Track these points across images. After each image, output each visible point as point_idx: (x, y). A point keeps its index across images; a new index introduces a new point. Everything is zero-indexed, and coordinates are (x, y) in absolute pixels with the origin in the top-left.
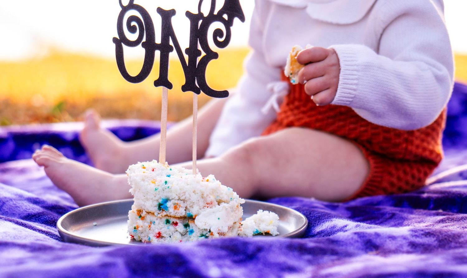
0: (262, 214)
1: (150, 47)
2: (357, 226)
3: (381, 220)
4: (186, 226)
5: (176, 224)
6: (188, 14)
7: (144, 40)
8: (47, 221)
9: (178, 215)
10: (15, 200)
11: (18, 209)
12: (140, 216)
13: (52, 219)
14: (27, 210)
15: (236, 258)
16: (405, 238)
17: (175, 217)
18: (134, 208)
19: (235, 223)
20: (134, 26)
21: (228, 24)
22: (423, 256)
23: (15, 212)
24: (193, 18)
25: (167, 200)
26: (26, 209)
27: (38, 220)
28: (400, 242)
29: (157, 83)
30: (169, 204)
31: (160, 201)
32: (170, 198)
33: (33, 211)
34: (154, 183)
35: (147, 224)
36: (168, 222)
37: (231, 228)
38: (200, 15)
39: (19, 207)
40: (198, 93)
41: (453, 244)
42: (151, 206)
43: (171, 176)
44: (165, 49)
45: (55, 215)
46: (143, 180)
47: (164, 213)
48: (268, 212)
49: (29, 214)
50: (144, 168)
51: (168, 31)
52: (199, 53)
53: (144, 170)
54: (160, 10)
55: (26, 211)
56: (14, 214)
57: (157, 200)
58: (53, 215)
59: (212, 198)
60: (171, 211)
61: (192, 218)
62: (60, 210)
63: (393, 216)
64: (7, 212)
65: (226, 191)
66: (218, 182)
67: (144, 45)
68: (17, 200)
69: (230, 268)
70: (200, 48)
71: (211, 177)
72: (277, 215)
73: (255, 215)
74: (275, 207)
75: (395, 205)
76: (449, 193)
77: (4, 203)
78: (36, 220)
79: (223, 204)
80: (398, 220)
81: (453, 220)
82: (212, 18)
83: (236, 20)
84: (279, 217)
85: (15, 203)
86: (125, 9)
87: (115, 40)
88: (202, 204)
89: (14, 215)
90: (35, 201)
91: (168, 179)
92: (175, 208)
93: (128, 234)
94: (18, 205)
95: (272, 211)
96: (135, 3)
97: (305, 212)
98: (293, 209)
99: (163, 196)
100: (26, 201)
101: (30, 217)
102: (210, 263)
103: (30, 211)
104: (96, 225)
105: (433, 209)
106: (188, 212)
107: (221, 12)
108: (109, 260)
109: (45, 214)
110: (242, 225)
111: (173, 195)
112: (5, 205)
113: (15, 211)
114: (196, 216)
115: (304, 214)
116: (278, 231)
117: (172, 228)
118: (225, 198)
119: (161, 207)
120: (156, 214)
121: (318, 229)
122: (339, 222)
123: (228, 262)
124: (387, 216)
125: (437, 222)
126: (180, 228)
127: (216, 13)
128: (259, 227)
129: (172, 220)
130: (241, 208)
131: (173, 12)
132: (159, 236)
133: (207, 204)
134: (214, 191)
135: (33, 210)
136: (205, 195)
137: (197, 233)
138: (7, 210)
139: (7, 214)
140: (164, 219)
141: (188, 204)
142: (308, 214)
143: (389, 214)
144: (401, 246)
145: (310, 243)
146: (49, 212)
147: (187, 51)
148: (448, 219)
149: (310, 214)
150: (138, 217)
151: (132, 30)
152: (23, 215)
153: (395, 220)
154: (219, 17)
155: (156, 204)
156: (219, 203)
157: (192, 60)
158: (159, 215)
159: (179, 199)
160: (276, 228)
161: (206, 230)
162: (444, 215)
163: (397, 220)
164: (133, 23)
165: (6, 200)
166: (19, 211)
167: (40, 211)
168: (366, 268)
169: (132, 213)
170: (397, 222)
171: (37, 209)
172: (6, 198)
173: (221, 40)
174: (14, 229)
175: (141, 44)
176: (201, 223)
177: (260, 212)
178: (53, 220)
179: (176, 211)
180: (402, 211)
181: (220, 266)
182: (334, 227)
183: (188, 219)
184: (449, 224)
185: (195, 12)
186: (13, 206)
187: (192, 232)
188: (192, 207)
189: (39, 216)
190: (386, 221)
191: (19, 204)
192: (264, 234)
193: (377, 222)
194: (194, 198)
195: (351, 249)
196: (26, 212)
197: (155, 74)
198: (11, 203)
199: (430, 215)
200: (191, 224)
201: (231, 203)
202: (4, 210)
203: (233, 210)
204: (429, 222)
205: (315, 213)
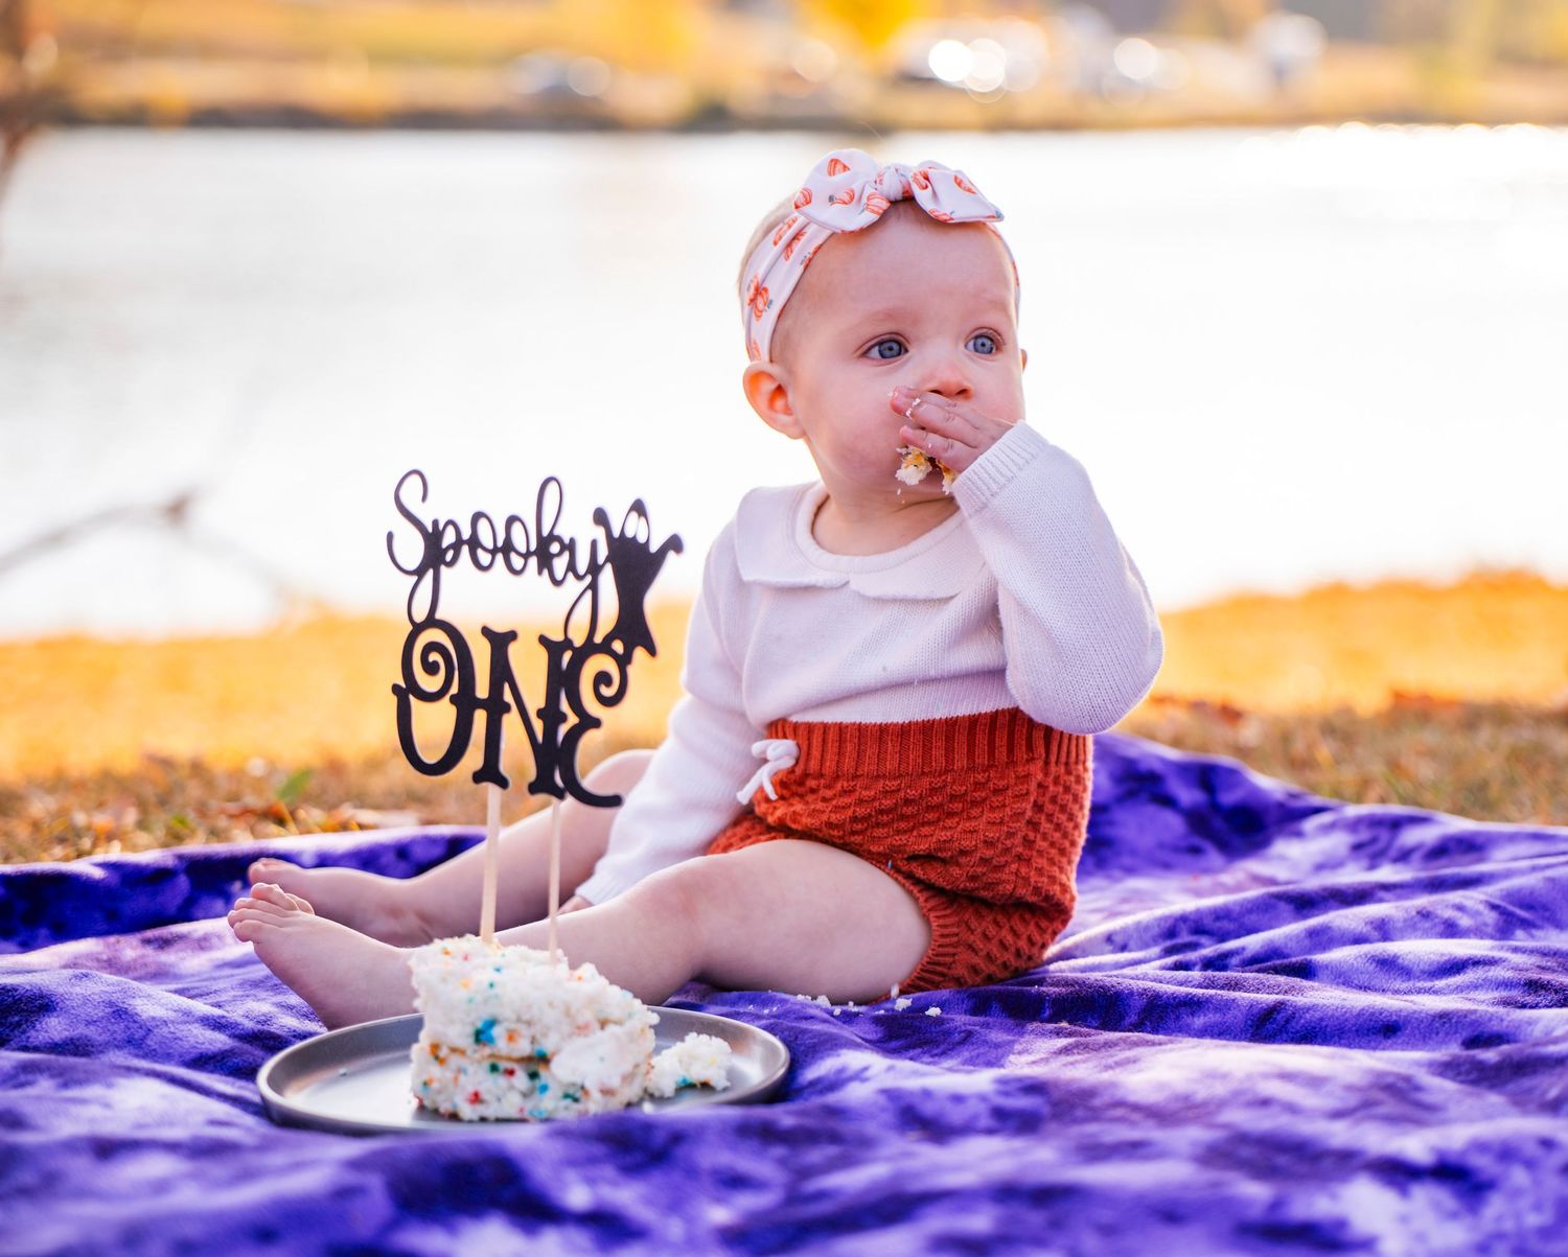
0: (695, 1042)
1: (465, 703)
2: (890, 1069)
3: (942, 1047)
4: (533, 1076)
5: (511, 1073)
6: (543, 640)
7: (454, 690)
8: (241, 1069)
9: (517, 1054)
10: (173, 1022)
11: (180, 1042)
12: (437, 1058)
13: (250, 1064)
14: (198, 1046)
15: (629, 1160)
16: (983, 1098)
17: (509, 1059)
18: (425, 1037)
19: (637, 1066)
20: (436, 663)
21: (623, 661)
22: (1018, 1143)
23: (171, 1051)
24: (554, 649)
25: (492, 1023)
26: (197, 1043)
27: (221, 1066)
28: (974, 1107)
29: (478, 777)
30: (497, 1031)
31: (480, 1025)
32: (500, 1018)
33: (212, 1048)
34: (466, 986)
35: (449, 1075)
36: (494, 1068)
37: (628, 1078)
38: (567, 643)
39: (181, 1039)
40: (561, 796)
41: (1079, 1113)
42: (460, 1035)
43: (504, 971)
44: (496, 708)
45: (259, 1053)
46: (444, 980)
47: (487, 1051)
48: (708, 1037)
49: (201, 1054)
50: (447, 953)
51: (502, 672)
52: (563, 718)
53: (447, 958)
54: (486, 632)
55: (195, 1047)
56: (169, 1054)
57: (473, 1024)
58: (253, 1055)
59: (587, 1016)
60: (502, 1045)
61: (544, 1059)
62: (269, 1042)
63: (968, 1037)
64: (154, 1050)
65: (619, 1000)
66: (603, 981)
67: (453, 700)
68: (178, 1023)
69: (613, 1184)
70: (565, 706)
71: (588, 970)
72: (726, 1044)
73: (679, 1045)
74: (724, 1023)
75: (974, 1012)
76: (1082, 984)
77: (149, 1030)
78: (215, 1066)
79: (611, 1029)
80: (978, 1048)
81: (1086, 1047)
82: (590, 648)
83: (640, 653)
84: (732, 1048)
85: (172, 1029)
86: (418, 629)
87: (396, 689)
88: (566, 1029)
89: (167, 1057)
90: (217, 1024)
91: (496, 977)
92: (511, 1037)
93: (412, 1094)
94: (179, 1034)
95: (717, 1036)
96: (439, 615)
97: (786, 1033)
98: (759, 1027)
99: (485, 1013)
100: (197, 1025)
101: (203, 1061)
102: (571, 1175)
103: (203, 1046)
104: (345, 1075)
105: (1050, 1020)
106: (537, 1047)
107: (609, 638)
108: (351, 1178)
109: (234, 1054)
110: (653, 1067)
111: (506, 1013)
112: (151, 1036)
113: (171, 1048)
114: (554, 1054)
115: (784, 1041)
116: (728, 1080)
117: (502, 1081)
118: (615, 1014)
119: (481, 1036)
120: (469, 1052)
121: (813, 1072)
122: (854, 1059)
123: (608, 1171)
124: (957, 1037)
125: (1055, 1053)
126: (521, 1080)
127: (598, 639)
128: (687, 1070)
129: (503, 1065)
130: (651, 1034)
131: (512, 636)
132: (476, 1098)
133: (579, 1028)
134: (592, 1000)
135: (211, 1044)
136: (573, 1010)
137: (554, 1092)
138: (156, 1047)
139: (155, 1056)
140: (486, 1064)
141: (536, 1030)
142: (793, 1039)
143: (960, 1032)
144: (975, 1117)
145: (784, 1116)
146: (247, 1047)
147: (540, 713)
148: (1077, 1046)
149: (796, 1038)
150: (431, 1059)
151: (431, 669)
152: (187, 1058)
153: (971, 1047)
154: (605, 648)
155: (470, 1030)
156: (603, 1024)
157: (550, 731)
158: (477, 1056)
159: (519, 1020)
160: (723, 1073)
161: (574, 1085)
162: (1070, 1035)
163: (975, 1046)
164: (434, 657)
165: (153, 1024)
166: (181, 1047)
167: (227, 1047)
168: (898, 1177)
169: (419, 1050)
170: (976, 1051)
171: (219, 1041)
172: (153, 1018)
173: (607, 692)
174: (164, 1097)
175: (447, 697)
176: (562, 1070)
177: (692, 1038)
178: (254, 1065)
179: (512, 1045)
180: (986, 1025)
181: (591, 1182)
182: (841, 1071)
183: (537, 1062)
184: (1079, 1057)
185: (558, 637)
186: (170, 1036)
187: (544, 1088)
188: (545, 1035)
189: (223, 1058)
190: (952, 1049)
191: (182, 1031)
192: (699, 1086)
193: (935, 1052)
194: (551, 1016)
195: (871, 1128)
196: (195, 1051)
197: (474, 758)
198: (165, 1030)
199: (1043, 1034)
200: (543, 1073)
201: (629, 1025)
202: (149, 1046)
203: (632, 1038)
204: (1039, 1051)
205: (806, 1037)
